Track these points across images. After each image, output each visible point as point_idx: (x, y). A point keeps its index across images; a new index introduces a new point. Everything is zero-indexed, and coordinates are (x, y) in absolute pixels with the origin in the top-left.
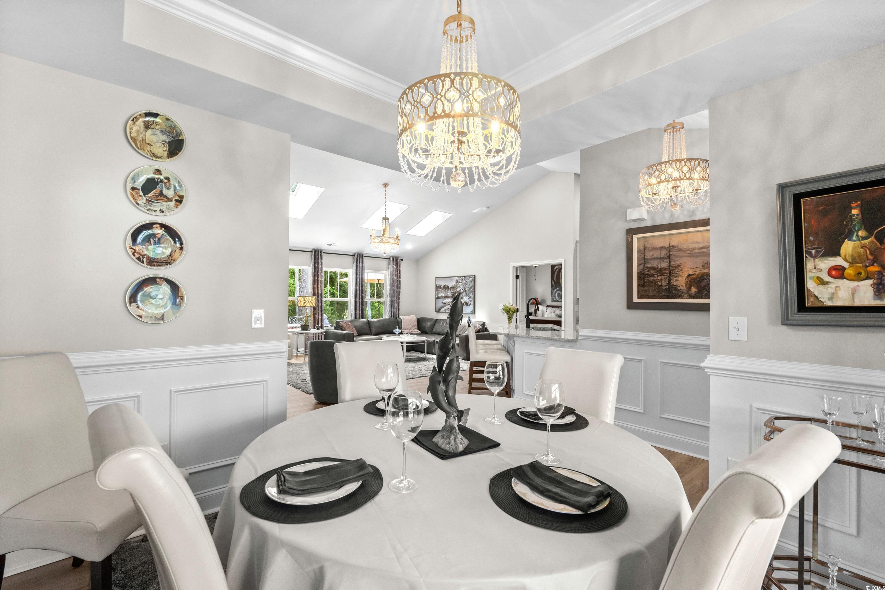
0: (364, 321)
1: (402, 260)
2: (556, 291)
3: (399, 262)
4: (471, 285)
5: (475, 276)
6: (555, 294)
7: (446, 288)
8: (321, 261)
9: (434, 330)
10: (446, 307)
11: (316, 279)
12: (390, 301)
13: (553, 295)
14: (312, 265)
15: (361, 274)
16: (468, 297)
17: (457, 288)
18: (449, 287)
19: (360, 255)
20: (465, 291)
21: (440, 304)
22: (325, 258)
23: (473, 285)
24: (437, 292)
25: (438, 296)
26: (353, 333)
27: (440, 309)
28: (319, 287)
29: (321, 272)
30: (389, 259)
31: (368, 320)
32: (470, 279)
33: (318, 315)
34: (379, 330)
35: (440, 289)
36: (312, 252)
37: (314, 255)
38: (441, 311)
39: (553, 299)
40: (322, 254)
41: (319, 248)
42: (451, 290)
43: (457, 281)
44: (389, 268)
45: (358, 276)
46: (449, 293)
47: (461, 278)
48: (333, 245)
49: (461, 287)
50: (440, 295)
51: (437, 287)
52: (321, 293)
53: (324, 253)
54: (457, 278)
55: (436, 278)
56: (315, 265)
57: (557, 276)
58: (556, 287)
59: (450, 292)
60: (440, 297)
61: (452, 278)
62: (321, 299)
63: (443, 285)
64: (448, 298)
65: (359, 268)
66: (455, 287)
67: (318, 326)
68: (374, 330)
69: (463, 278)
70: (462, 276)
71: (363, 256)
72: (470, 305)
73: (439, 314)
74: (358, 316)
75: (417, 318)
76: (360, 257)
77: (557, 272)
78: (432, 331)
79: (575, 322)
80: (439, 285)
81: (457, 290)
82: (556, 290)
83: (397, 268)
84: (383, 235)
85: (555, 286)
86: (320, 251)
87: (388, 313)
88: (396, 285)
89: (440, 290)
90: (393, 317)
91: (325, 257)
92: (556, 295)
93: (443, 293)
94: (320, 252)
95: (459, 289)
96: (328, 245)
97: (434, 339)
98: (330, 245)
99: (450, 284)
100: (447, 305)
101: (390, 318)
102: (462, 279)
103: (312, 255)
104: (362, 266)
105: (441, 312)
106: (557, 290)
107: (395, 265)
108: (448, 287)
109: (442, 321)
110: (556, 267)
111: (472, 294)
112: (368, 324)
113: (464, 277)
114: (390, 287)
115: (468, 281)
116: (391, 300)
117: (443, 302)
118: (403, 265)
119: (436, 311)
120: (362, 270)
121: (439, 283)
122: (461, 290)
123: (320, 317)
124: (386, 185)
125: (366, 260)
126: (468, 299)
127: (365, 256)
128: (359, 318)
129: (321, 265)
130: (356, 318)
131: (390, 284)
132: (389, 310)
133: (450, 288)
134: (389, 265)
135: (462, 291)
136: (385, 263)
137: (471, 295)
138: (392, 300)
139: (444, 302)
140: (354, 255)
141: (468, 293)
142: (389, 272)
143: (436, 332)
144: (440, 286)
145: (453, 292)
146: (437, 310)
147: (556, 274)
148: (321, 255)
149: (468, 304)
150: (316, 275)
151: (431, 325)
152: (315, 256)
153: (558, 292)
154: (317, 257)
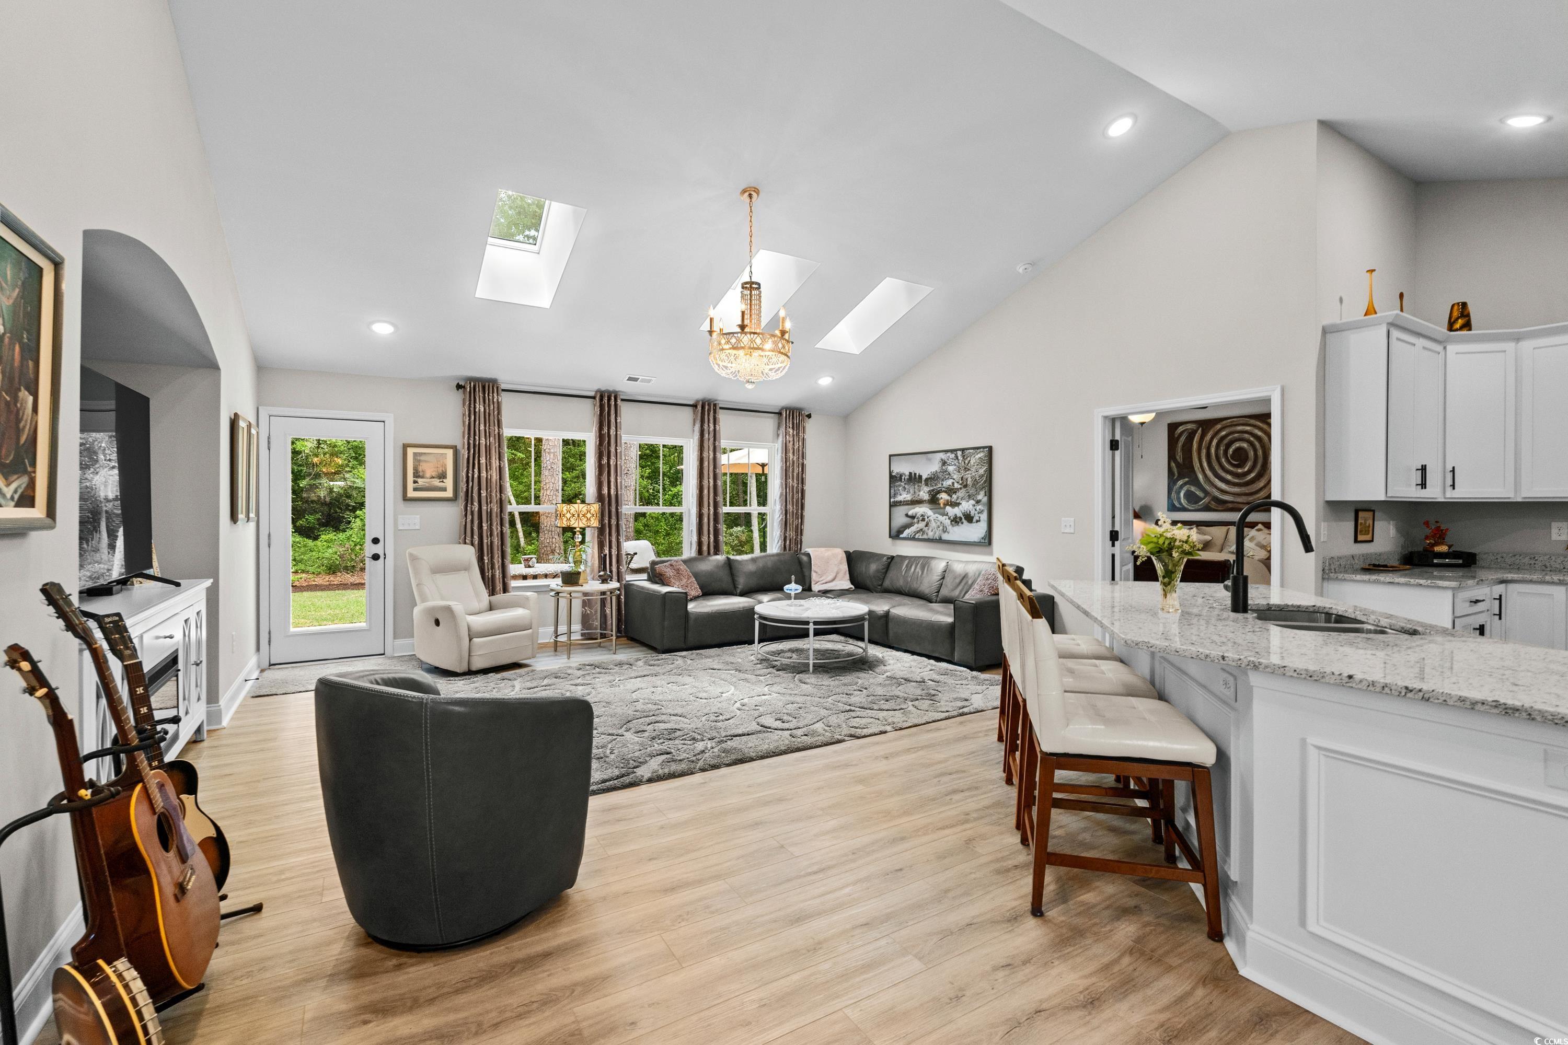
0: (718, 561)
1: (809, 416)
2: (1181, 487)
3: (803, 420)
4: (982, 471)
5: (990, 449)
6: (1178, 493)
7: (914, 479)
8: (616, 420)
9: (887, 583)
10: (916, 525)
11: (605, 461)
12: (782, 513)
13: (1173, 495)
14: (595, 429)
15: (711, 448)
16: (972, 502)
17: (943, 480)
18: (924, 478)
19: (709, 405)
20: (966, 486)
21: (900, 518)
22: (627, 412)
23: (985, 471)
24: (892, 491)
25: (896, 499)
26: (686, 593)
27: (900, 531)
28: (612, 479)
29: (616, 446)
30: (780, 414)
31: (728, 559)
32: (979, 456)
33: (610, 547)
34: (753, 582)
35: (899, 483)
36: (594, 398)
37: (598, 404)
38: (904, 535)
39: (1174, 505)
40: (619, 402)
41: (611, 389)
42: (927, 485)
43: (944, 463)
44: (778, 435)
45: (705, 455)
46: (921, 493)
47: (953, 455)
48: (643, 381)
49: (954, 477)
50: (899, 498)
51: (894, 479)
52: (617, 495)
53: (622, 400)
54: (942, 455)
55: (890, 456)
56: (601, 428)
57: (1183, 449)
58: (1181, 476)
59: (927, 489)
60: (901, 502)
61: (930, 455)
62: (617, 509)
63: (907, 473)
64: (921, 505)
65: (706, 436)
66: (938, 477)
67: (605, 574)
68: (742, 582)
69: (959, 453)
70: (956, 450)
71: (718, 408)
72: (977, 521)
73: (899, 542)
74: (705, 548)
75: (846, 552)
76: (709, 410)
77: (1183, 439)
78: (881, 585)
79: (1320, 573)
80: (897, 473)
81: (944, 483)
82: (1180, 483)
83: (798, 434)
84: (742, 327)
85: (1179, 473)
86: (613, 395)
87: (776, 541)
88: (795, 474)
89: (900, 486)
90: (790, 550)
91: (624, 408)
92: (1182, 494)
93: (908, 492)
94: (613, 398)
95: (949, 482)
96: (630, 379)
97: (886, 608)
98: (636, 380)
99: (926, 469)
100: (918, 522)
101: (782, 552)
102: (957, 457)
103: (595, 405)
104: (715, 430)
105: (904, 539)
106: (1185, 484)
107: (793, 428)
108: (920, 477)
109: (906, 562)
110: (1181, 429)
111: (982, 493)
112: (728, 568)
113: (963, 450)
114: (782, 479)
115: (972, 462)
116: (784, 509)
117: (907, 515)
118: (812, 429)
119: (890, 536)
120: (715, 440)
121: (898, 469)
122: (953, 483)
123: (614, 552)
124: (751, 192)
125: (722, 416)
126: (974, 506)
127: (721, 408)
128: (709, 553)
129: (616, 428)
130: (700, 552)
131: (782, 472)
132: (778, 533)
133: (927, 480)
134: (779, 428)
135: (956, 486)
136: (769, 423)
137: (981, 496)
138: (786, 511)
139: (910, 513)
140: (694, 406)
141: (972, 491)
142: (779, 445)
143: (890, 587)
144: (901, 476)
145: (933, 490)
146: (893, 533)
147: (1180, 444)
148: (616, 405)
149: (973, 517)
150: (605, 453)
151: (877, 571)
152: (602, 407)
153: (1185, 488)
154: (607, 409)
